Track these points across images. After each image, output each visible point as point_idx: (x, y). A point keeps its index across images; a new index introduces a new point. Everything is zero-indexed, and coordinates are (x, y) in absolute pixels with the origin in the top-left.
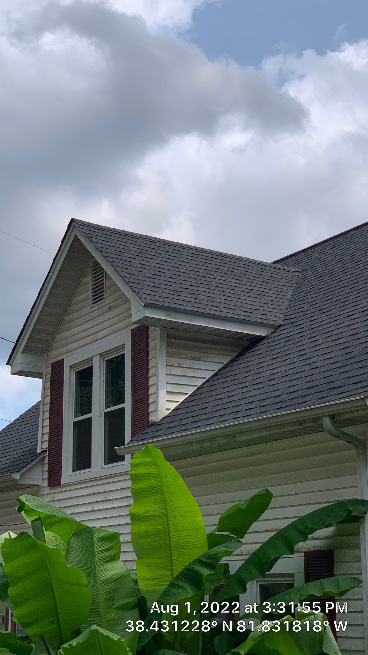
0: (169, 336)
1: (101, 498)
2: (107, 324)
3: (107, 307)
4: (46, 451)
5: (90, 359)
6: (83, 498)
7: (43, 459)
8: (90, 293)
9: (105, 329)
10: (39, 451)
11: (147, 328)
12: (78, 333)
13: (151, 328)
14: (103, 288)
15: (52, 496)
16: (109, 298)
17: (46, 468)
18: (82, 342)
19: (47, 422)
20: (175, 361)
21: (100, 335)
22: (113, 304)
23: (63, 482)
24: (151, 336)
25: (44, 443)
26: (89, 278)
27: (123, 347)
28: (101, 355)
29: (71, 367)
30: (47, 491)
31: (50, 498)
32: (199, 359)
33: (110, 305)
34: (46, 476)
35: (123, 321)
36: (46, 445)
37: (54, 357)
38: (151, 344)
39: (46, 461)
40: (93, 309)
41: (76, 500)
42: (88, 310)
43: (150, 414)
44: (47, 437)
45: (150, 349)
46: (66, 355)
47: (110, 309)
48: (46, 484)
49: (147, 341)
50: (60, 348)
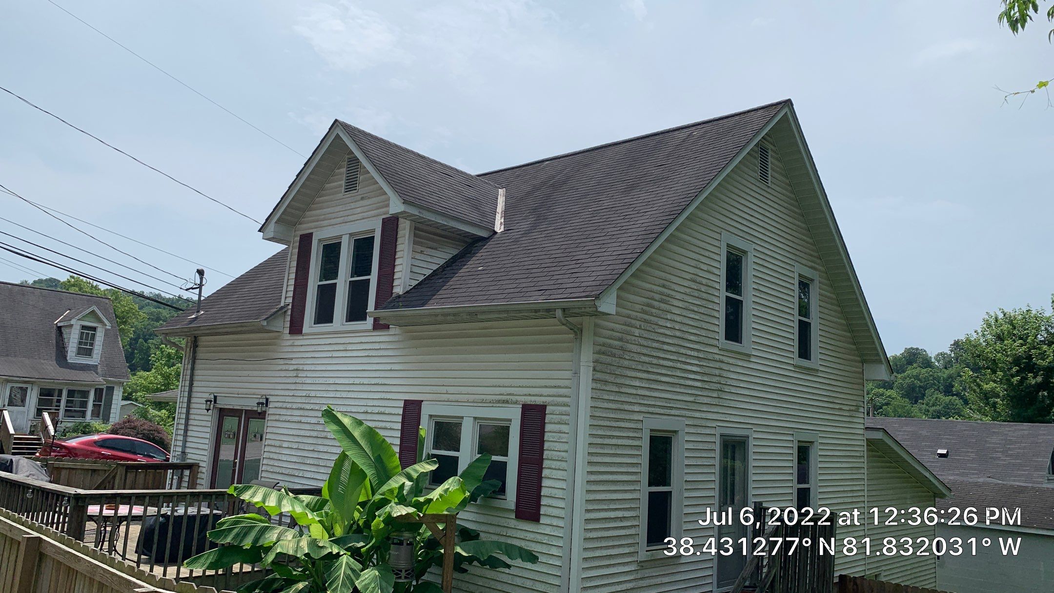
0: (416, 228)
1: (341, 347)
2: (359, 210)
3: (361, 196)
4: (288, 305)
5: (340, 237)
6: (323, 346)
7: (285, 312)
8: (343, 183)
9: (355, 214)
10: (282, 304)
11: (398, 219)
12: (328, 214)
13: (401, 220)
14: (357, 180)
15: (292, 341)
16: (362, 190)
17: (288, 318)
18: (333, 221)
19: (292, 282)
20: (419, 248)
21: (351, 218)
22: (366, 195)
23: (304, 330)
24: (401, 226)
25: (287, 299)
26: (344, 170)
27: (373, 231)
28: (351, 235)
29: (320, 240)
30: (288, 337)
31: (290, 343)
32: (436, 249)
33: (363, 196)
34: (288, 325)
35: (373, 210)
36: (290, 300)
37: (304, 229)
38: (400, 233)
39: (289, 312)
40: (344, 197)
41: (316, 347)
42: (340, 196)
43: (394, 288)
44: (291, 294)
45: (399, 236)
46: (316, 230)
47: (362, 199)
48: (287, 331)
49: (397, 229)
50: (308, 223)
